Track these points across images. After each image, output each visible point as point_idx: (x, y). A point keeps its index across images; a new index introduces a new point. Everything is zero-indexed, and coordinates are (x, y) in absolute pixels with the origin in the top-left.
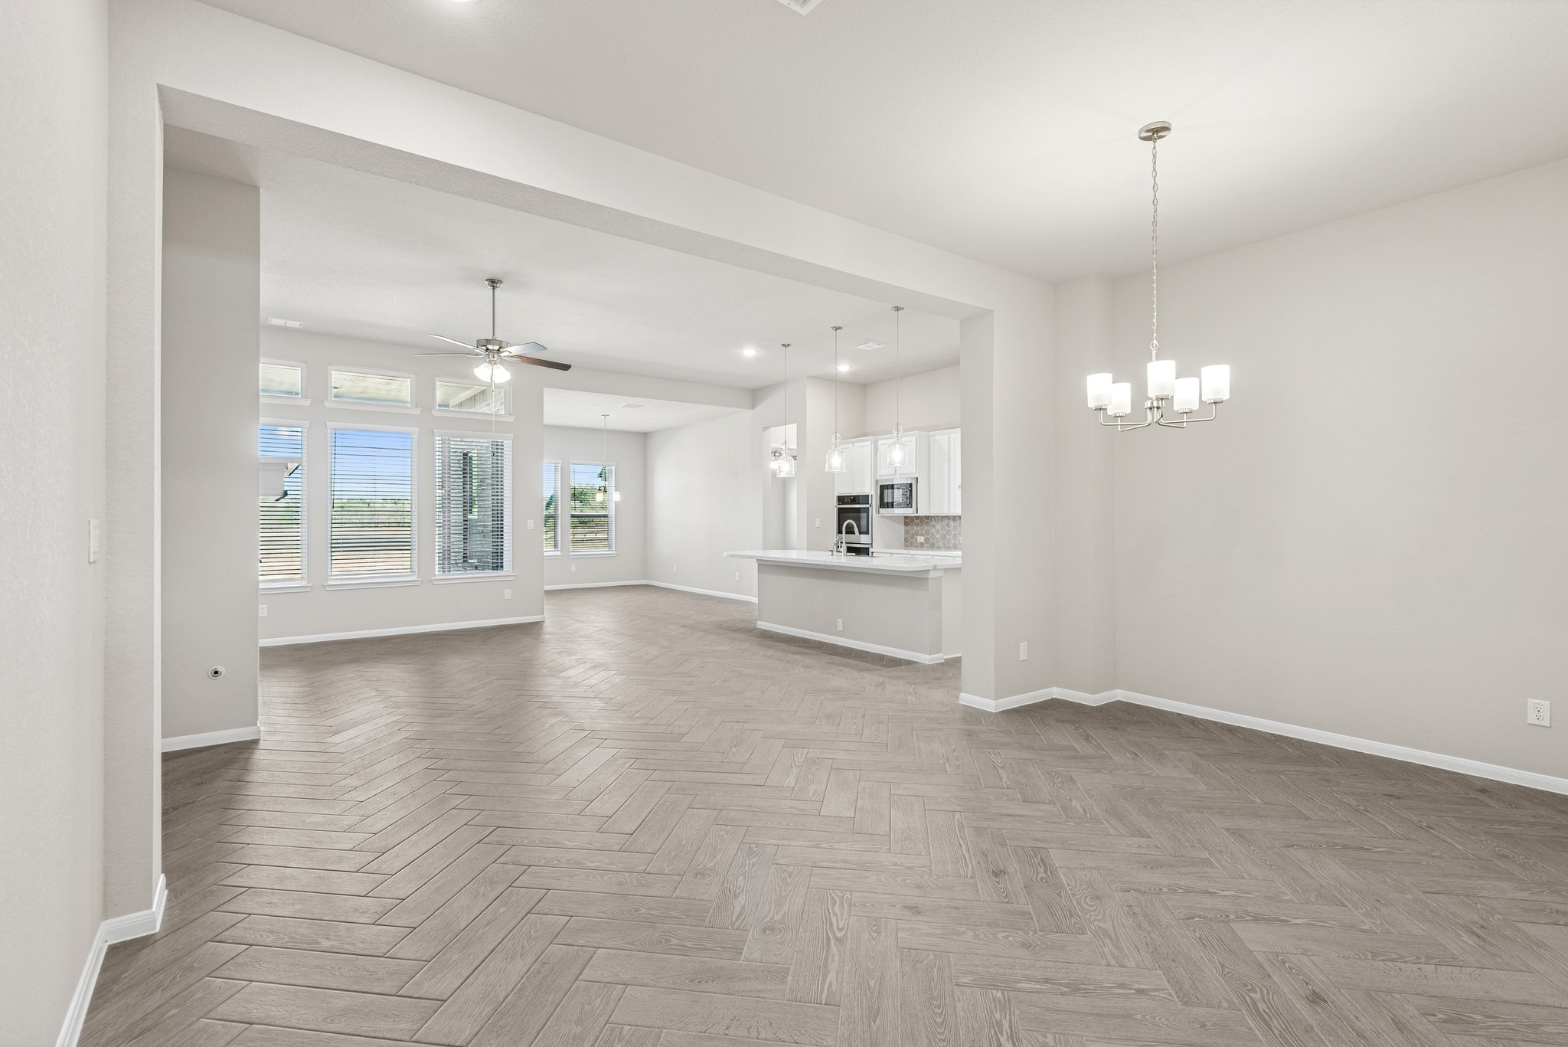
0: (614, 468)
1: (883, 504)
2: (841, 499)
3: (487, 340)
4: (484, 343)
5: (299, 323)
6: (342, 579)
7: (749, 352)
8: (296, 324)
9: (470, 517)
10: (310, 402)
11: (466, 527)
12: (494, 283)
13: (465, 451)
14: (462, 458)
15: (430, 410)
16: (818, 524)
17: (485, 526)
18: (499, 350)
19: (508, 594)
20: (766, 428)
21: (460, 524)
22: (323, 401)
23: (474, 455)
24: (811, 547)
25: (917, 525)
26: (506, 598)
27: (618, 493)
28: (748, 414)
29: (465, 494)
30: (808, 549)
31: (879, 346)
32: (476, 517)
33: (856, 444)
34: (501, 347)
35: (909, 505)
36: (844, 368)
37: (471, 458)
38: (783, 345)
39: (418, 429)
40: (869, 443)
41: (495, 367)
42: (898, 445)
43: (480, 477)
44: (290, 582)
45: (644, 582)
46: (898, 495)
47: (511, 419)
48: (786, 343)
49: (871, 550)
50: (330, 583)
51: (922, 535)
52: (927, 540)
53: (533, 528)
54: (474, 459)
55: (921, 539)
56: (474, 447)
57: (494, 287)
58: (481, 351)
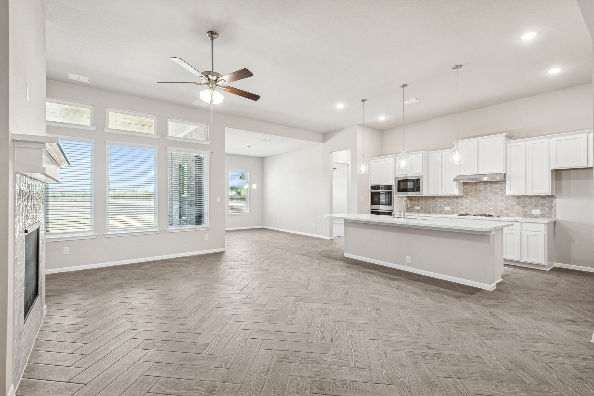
0: (248, 173)
1: (400, 190)
2: (373, 188)
3: (209, 72)
4: (207, 74)
5: (87, 78)
6: (115, 231)
7: (340, 106)
8: (85, 79)
9: (183, 196)
10: (95, 128)
11: (180, 201)
12: (213, 34)
13: (181, 163)
14: (179, 167)
15: (165, 136)
16: (362, 200)
17: (191, 201)
18: (216, 80)
19: (207, 237)
20: (331, 152)
21: (177, 200)
22: (103, 128)
23: (184, 166)
24: (360, 212)
25: (415, 201)
26: (206, 239)
27: (255, 184)
28: (321, 145)
29: (180, 185)
30: (357, 213)
31: (416, 101)
32: (186, 196)
33: (383, 159)
34: (218, 78)
35: (418, 190)
36: (382, 118)
37: (183, 167)
38: (362, 100)
39: (158, 146)
40: (391, 158)
41: (214, 92)
42: (457, 151)
43: (189, 176)
44: (84, 233)
45: (262, 227)
46: (410, 185)
47: (209, 143)
48: (365, 99)
49: (393, 214)
50: (108, 233)
51: (419, 206)
52: (421, 208)
53: (219, 202)
54: (184, 168)
55: (417, 208)
56: (185, 161)
57: (212, 39)
58: (204, 80)
